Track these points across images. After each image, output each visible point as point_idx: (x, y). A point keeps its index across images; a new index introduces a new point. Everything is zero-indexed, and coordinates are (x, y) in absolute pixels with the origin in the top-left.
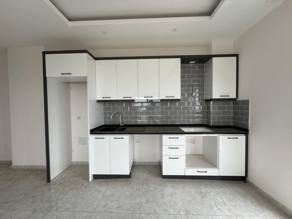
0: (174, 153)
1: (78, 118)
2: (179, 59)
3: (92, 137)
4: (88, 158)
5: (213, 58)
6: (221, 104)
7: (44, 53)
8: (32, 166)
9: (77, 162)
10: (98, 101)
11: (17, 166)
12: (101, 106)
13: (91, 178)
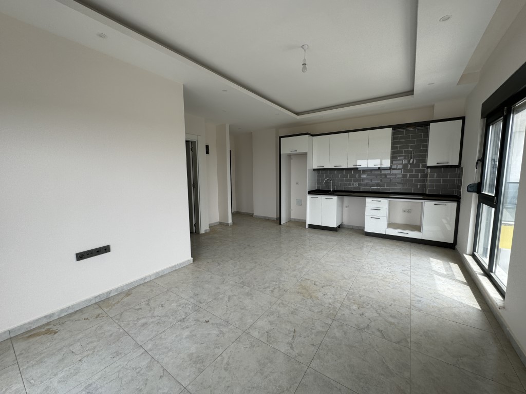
0: (375, 213)
1: (297, 183)
2: (391, 129)
3: (309, 197)
4: (306, 217)
5: (431, 124)
6: (442, 171)
7: (280, 137)
8: (265, 217)
9: (295, 219)
10: (314, 170)
11: (257, 216)
12: (316, 173)
13: (307, 227)
